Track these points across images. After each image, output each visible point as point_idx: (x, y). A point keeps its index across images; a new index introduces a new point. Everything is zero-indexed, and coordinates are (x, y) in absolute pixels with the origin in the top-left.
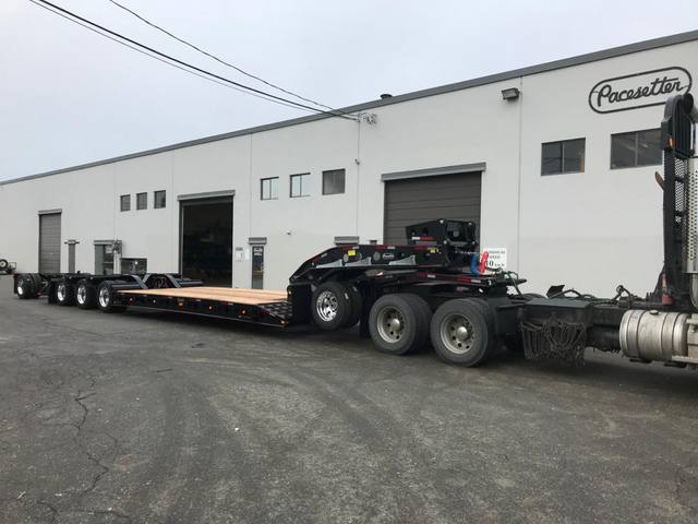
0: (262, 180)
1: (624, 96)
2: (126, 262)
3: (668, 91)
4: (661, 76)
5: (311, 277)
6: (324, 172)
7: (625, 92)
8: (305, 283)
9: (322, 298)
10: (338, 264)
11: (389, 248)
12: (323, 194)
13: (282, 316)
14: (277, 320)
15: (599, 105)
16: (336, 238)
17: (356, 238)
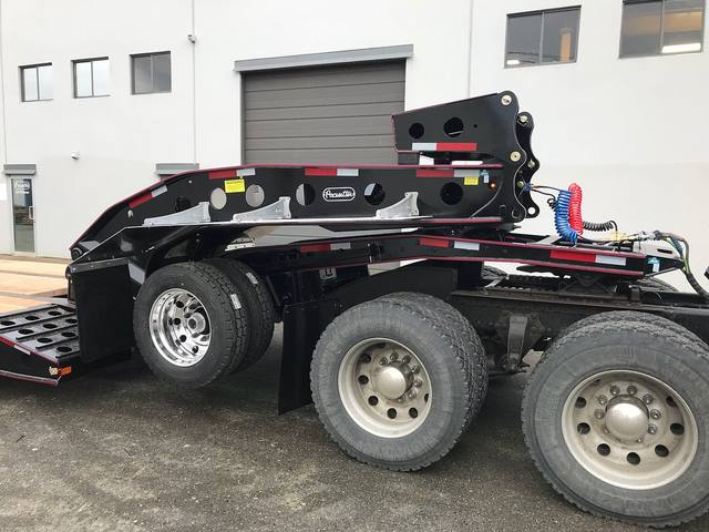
0: (22, 68)
5: (126, 246)
6: (133, 57)
8: (114, 261)
9: (162, 307)
10: (197, 216)
11: (341, 173)
13: (51, 354)
14: (36, 363)
16: (159, 166)
17: (198, 166)
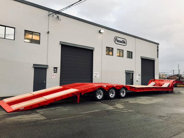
17: (48, 66)
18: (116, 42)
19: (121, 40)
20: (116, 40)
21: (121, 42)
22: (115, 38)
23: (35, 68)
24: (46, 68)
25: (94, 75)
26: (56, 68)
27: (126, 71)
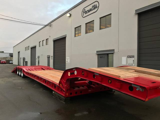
1: (87, 12)
2: (26, 62)
3: (95, 9)
4: (93, 4)
6: (46, 39)
7: (87, 11)
12: (46, 45)
15: (83, 15)
17: (50, 56)
18: (85, 15)
19: (90, 7)
20: (84, 12)
21: (91, 10)
22: (83, 11)
23: (48, 57)
24: (50, 57)
25: (66, 60)
26: (52, 56)
27: (97, 52)
